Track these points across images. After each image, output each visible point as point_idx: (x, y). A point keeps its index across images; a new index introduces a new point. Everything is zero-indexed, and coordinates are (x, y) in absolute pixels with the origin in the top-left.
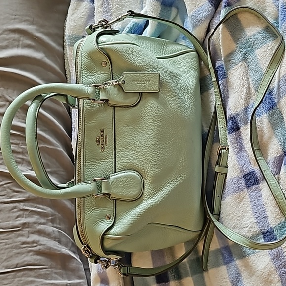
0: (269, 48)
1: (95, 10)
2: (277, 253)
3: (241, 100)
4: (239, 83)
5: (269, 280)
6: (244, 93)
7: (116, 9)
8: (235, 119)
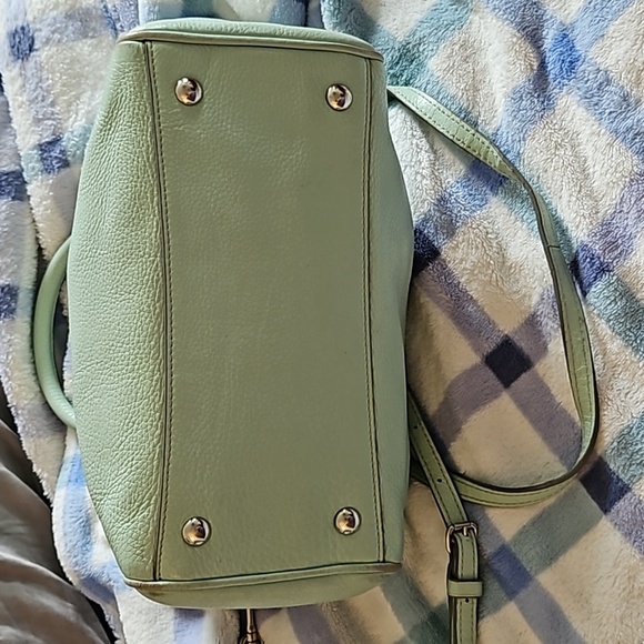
0: (457, 47)
1: (10, 104)
2: (634, 514)
3: (425, 182)
4: (407, 146)
5: (636, 593)
6: (425, 163)
7: (64, 85)
8: (421, 233)
